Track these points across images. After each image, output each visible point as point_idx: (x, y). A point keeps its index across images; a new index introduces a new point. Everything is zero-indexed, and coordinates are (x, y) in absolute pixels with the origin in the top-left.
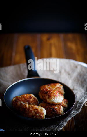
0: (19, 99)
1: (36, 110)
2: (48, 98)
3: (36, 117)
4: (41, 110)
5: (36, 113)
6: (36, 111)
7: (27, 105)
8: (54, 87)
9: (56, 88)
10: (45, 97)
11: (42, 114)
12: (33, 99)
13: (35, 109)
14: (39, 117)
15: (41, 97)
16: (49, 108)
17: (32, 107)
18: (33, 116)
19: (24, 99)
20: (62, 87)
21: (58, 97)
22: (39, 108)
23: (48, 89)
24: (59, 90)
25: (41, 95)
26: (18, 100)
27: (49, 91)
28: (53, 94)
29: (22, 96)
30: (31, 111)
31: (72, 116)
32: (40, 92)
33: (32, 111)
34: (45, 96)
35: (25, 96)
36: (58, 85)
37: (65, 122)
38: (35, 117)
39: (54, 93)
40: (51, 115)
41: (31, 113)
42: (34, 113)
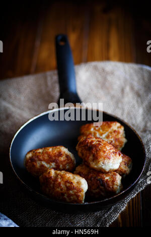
0: (38, 157)
1: (69, 183)
2: (93, 160)
3: (68, 197)
4: (78, 183)
5: (69, 189)
6: (68, 185)
7: (53, 172)
8: (106, 129)
9: (111, 133)
10: (86, 156)
11: (80, 191)
12: (64, 156)
13: (67, 182)
14: (75, 197)
15: (80, 154)
16: (95, 178)
17: (62, 177)
18: (63, 194)
19: (48, 157)
20: (122, 130)
21: (111, 160)
22: (74, 178)
23: (94, 139)
24: (116, 135)
25: (80, 151)
26: (36, 159)
27: (96, 146)
28: (102, 153)
29: (45, 151)
30: (60, 183)
31: (137, 191)
32: (79, 145)
33: (62, 185)
34: (88, 155)
35: (50, 152)
36: (116, 126)
37: (124, 202)
38: (66, 196)
39: (104, 152)
40: (97, 191)
41: (58, 188)
42: (66, 189)
